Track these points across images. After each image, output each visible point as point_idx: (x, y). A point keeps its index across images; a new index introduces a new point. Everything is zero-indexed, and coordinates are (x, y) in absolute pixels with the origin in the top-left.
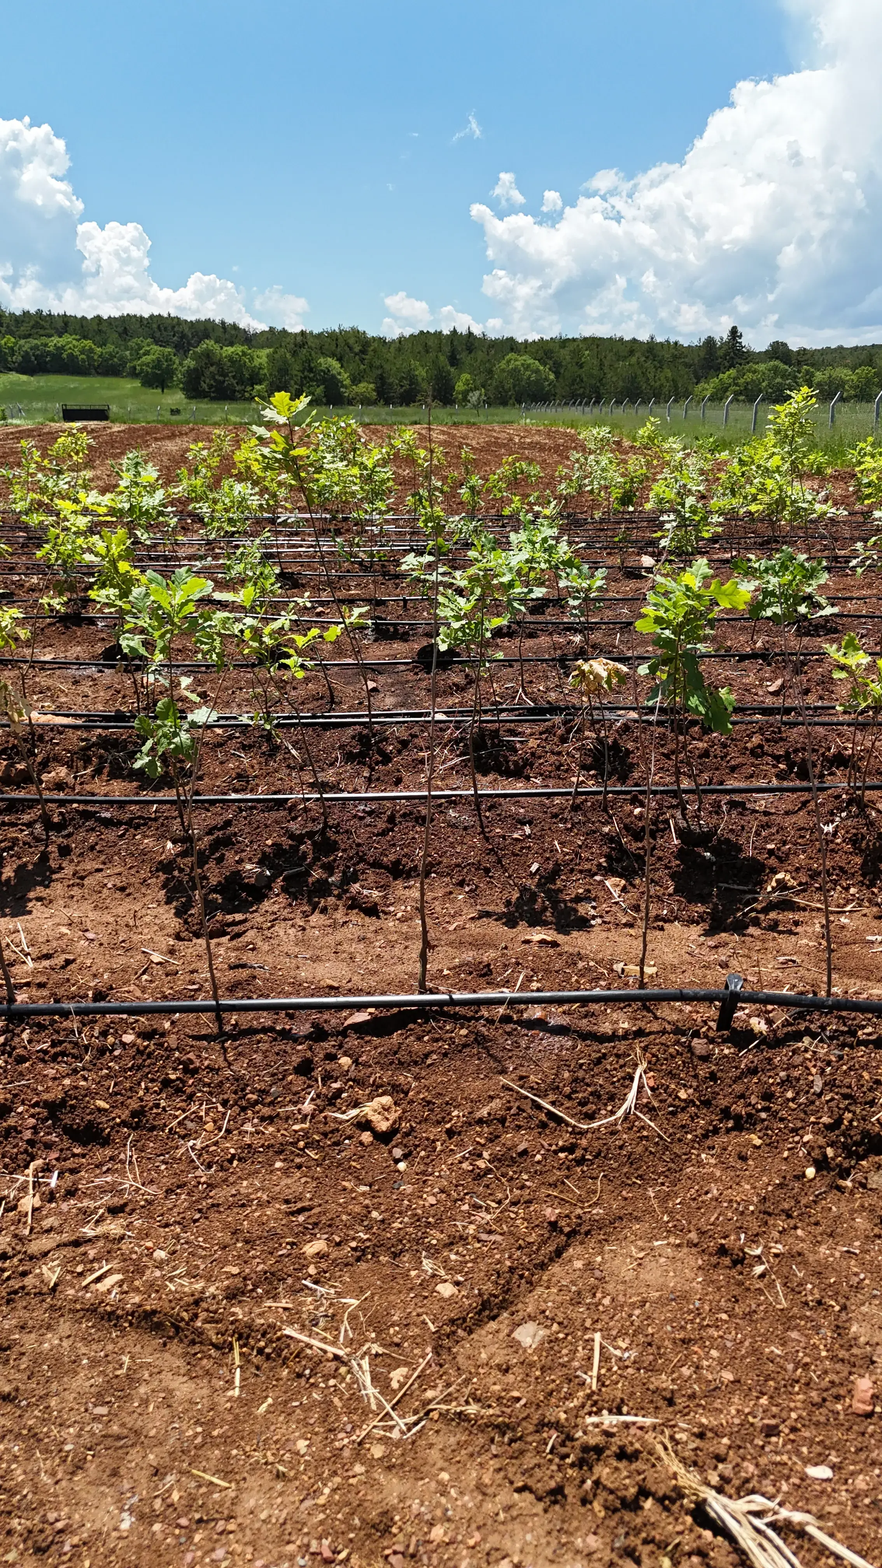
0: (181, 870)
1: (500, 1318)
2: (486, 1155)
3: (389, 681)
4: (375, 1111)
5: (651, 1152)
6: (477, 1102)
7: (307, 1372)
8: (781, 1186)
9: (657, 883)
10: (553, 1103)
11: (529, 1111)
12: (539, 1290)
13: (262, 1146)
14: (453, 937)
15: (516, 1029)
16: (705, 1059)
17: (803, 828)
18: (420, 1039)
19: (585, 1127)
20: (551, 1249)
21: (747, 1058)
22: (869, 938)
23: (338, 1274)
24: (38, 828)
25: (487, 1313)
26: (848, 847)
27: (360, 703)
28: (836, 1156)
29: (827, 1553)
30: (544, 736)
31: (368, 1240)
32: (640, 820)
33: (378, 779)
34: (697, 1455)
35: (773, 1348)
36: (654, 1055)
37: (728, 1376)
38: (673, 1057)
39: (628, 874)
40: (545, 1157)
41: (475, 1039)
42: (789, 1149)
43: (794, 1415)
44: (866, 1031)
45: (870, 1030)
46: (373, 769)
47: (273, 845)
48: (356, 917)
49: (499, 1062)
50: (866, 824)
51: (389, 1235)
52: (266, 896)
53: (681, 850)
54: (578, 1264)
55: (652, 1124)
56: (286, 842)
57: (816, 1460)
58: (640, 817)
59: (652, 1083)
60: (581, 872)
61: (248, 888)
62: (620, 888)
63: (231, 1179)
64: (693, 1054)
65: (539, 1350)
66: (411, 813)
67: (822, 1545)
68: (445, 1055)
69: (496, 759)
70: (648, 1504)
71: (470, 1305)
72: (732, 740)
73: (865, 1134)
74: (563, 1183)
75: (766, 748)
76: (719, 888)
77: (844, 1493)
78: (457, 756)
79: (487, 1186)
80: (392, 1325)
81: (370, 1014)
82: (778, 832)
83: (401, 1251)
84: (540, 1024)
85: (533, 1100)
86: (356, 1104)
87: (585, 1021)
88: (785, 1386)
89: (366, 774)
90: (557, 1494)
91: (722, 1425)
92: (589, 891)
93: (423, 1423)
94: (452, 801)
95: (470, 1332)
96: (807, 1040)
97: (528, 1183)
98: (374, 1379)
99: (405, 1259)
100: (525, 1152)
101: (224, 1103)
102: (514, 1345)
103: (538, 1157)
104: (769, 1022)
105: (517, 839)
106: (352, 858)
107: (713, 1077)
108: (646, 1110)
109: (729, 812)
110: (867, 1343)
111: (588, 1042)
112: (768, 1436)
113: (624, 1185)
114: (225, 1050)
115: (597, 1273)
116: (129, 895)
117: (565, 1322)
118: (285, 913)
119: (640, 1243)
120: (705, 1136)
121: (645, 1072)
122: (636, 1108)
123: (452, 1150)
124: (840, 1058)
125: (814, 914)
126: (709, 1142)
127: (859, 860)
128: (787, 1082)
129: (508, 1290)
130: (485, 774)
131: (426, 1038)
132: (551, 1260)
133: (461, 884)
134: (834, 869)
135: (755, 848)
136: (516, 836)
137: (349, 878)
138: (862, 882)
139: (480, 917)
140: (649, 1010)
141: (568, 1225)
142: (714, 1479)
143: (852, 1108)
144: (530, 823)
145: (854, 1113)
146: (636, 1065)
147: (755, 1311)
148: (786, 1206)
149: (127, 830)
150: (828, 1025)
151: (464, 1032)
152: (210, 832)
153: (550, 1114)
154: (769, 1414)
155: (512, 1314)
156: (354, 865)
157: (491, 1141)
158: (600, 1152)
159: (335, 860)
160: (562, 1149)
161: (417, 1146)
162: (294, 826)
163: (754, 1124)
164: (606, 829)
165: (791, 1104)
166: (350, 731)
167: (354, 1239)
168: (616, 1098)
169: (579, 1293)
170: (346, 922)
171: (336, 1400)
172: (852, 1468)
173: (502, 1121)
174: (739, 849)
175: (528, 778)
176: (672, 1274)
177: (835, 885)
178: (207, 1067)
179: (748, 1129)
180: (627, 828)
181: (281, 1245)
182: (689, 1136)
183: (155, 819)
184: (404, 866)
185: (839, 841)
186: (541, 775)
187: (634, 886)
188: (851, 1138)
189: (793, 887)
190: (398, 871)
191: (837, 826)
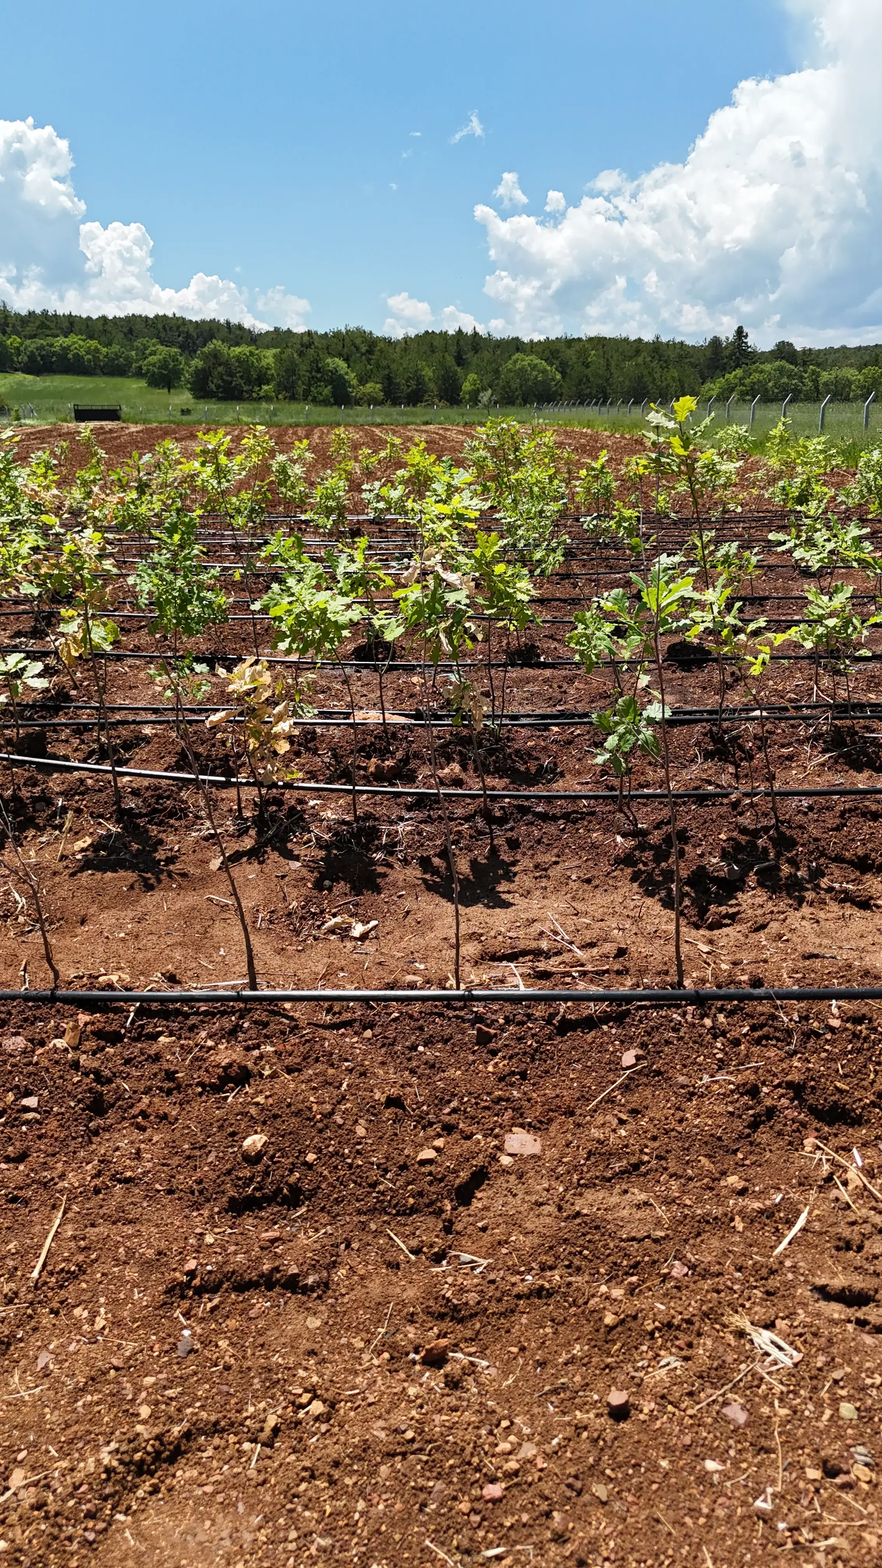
0: (645, 864)
24: (480, 823)
47: (728, 839)
52: (742, 890)
56: (741, 837)
66: (856, 808)
137: (817, 874)
149: (566, 824)
152: (658, 826)
159: (797, 855)
162: (742, 821)
183: (592, 814)
190: (867, 866)
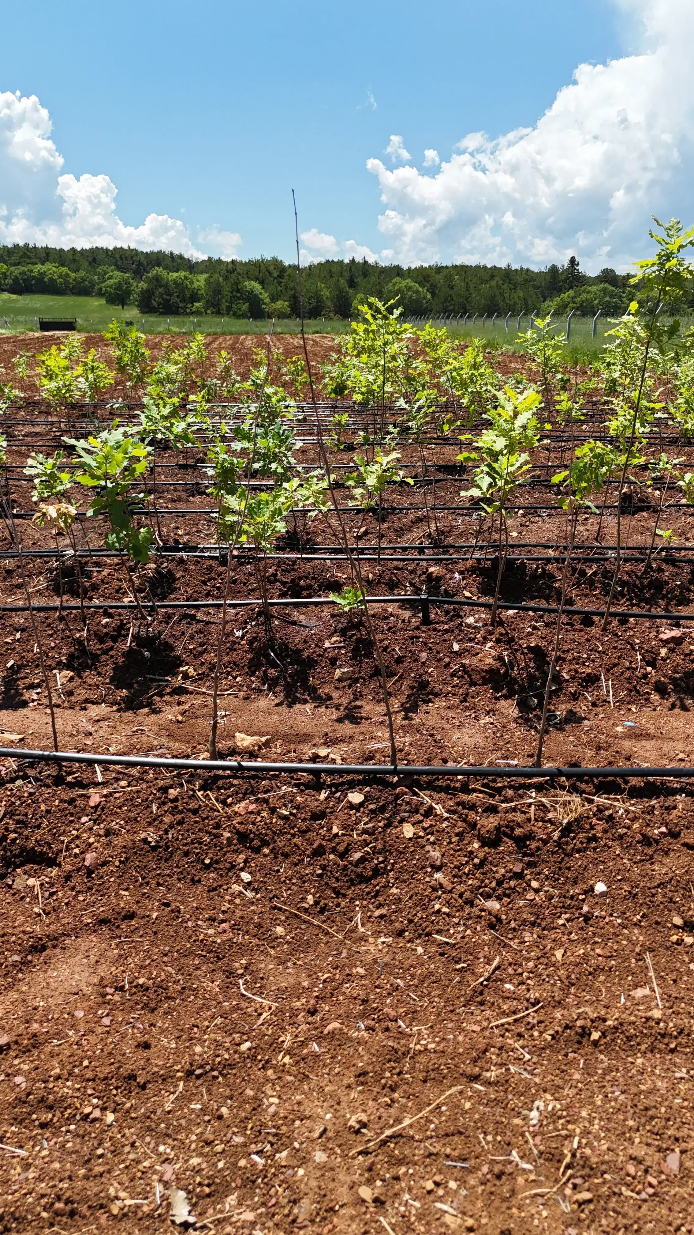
9: (100, 675)
26: (247, 647)
32: (106, 628)
39: (80, 669)
44: (75, 775)
45: (78, 774)
50: (265, 630)
53: (130, 650)
60: (44, 667)
62: (67, 679)
76: (144, 678)
82: (205, 636)
92: (43, 681)
109: (178, 622)
135: (184, 649)
143: (20, 830)
150: (46, 771)
164: (78, 635)
174: (172, 648)
177: (227, 675)
180: (94, 634)
185: (242, 642)
187: (81, 677)
189: (192, 677)
191: (247, 632)
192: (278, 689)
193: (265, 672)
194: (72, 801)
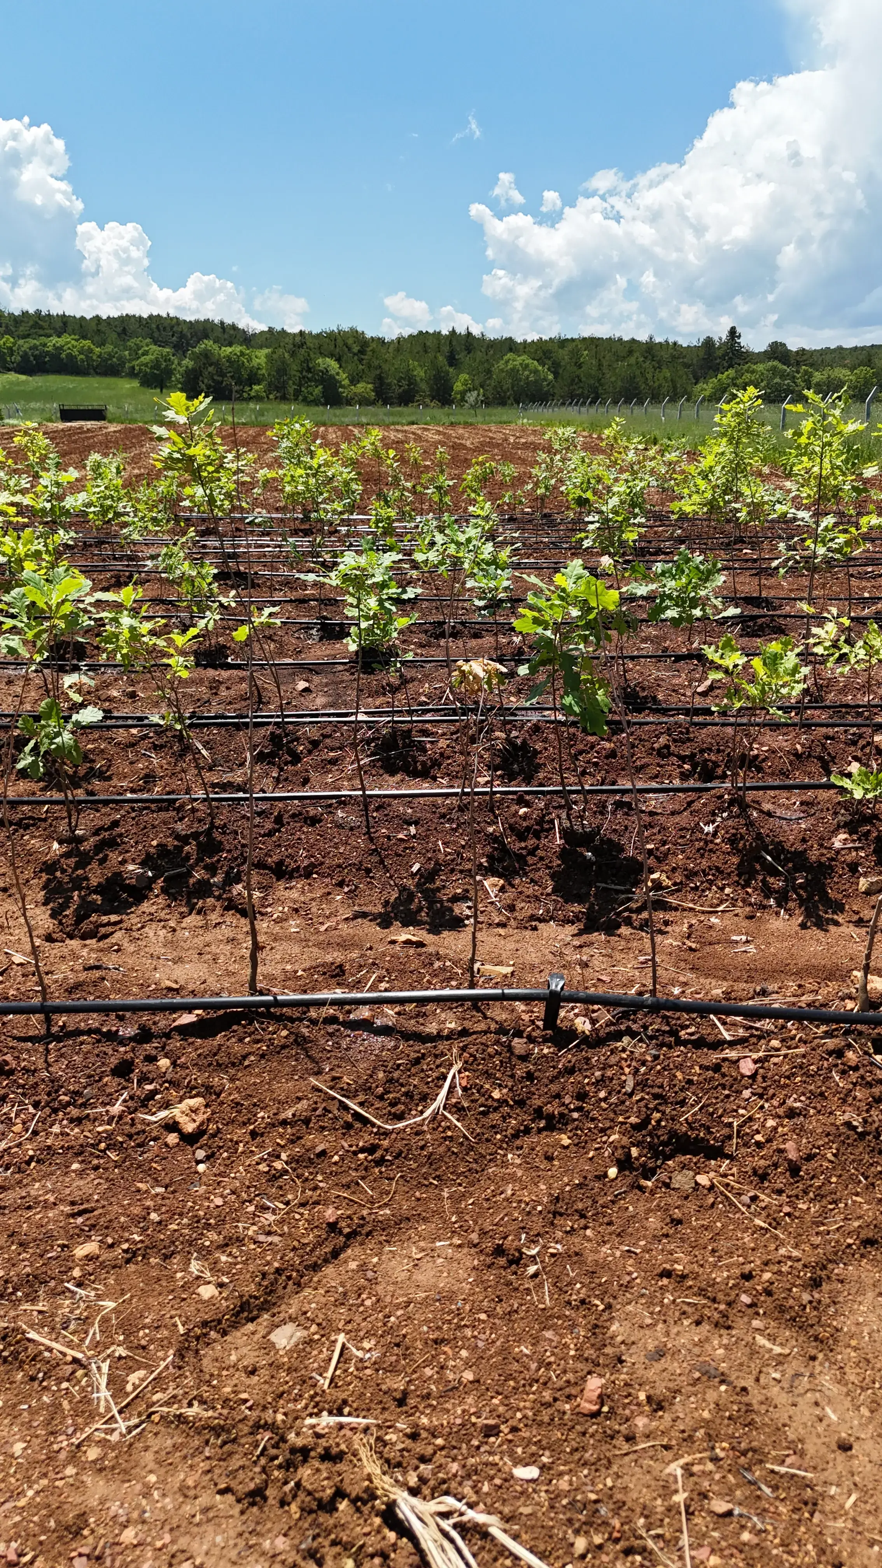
0: (63, 871)
1: (260, 1320)
2: (284, 1156)
3: (325, 681)
4: (183, 1112)
5: (453, 1153)
6: (283, 1104)
7: (41, 1375)
8: (580, 1186)
9: (536, 883)
10: (361, 1104)
11: (336, 1112)
12: (307, 1291)
13: (62, 1148)
14: (321, 938)
15: (339, 1030)
16: (524, 1058)
17: (685, 828)
18: (241, 1040)
19: (390, 1127)
20: (327, 1250)
21: (566, 1058)
22: (734, 938)
23: (103, 1276)
25: (246, 1314)
26: (727, 847)
27: (288, 703)
28: (640, 1156)
29: (507, 1553)
30: (455, 737)
31: (142, 1241)
32: (525, 820)
33: (286, 780)
34: (402, 1456)
35: (522, 1348)
36: (471, 1055)
37: (469, 1376)
38: (491, 1056)
39: (508, 874)
40: (342, 1159)
41: (296, 1041)
42: (596, 1149)
43: (519, 1415)
44: (689, 1031)
45: (692, 1029)
46: (281, 770)
47: (158, 845)
48: (231, 918)
49: (317, 1063)
50: (746, 825)
51: (162, 1237)
52: (146, 897)
53: (564, 850)
54: (353, 1265)
55: (459, 1124)
56: (171, 842)
57: (527, 1460)
58: (525, 817)
59: (464, 1083)
60: (461, 872)
61: (130, 889)
62: (498, 888)
63: (25, 1181)
64: (512, 1053)
65: (289, 1353)
66: (300, 814)
67: (503, 1545)
68: (263, 1056)
69: (405, 760)
70: (343, 1505)
71: (228, 1307)
72: (641, 740)
73: (673, 1134)
74: (358, 1184)
75: (673, 748)
76: (597, 888)
77: (543, 1494)
78: (368, 756)
79: (281, 1188)
80: (144, 1327)
81: (198, 1015)
82: (659, 832)
83: (173, 1253)
84: (365, 1025)
85: (340, 1101)
86: (167, 1105)
87: (413, 1022)
88: (524, 1386)
89: (275, 775)
90: (257, 1496)
91: (442, 1425)
92: (467, 891)
93: (144, 1425)
94: (343, 802)
95: (225, 1333)
96: (626, 1039)
97: (321, 1185)
98: (111, 1381)
99: (175, 1261)
100: (323, 1153)
101: (36, 1105)
102: (268, 1346)
103: (336, 1158)
104: (593, 1022)
105: (401, 840)
106: (236, 859)
107: (530, 1076)
108: (454, 1110)
109: (614, 813)
110: (623, 1342)
111: (411, 1042)
112: (487, 1436)
113: (420, 1185)
114: (48, 1051)
115: (370, 1274)
116: (10, 896)
117: (324, 1324)
118: (162, 915)
119: (422, 1244)
120: (516, 1136)
121: (460, 1072)
122: (445, 1108)
123: (252, 1152)
124: (656, 1057)
125: (685, 914)
126: (518, 1142)
127: (735, 860)
128: (600, 1083)
129: (271, 1291)
130: (392, 774)
131: (247, 1040)
132: (326, 1261)
133: (341, 884)
134: (711, 869)
135: (636, 848)
136: (401, 836)
137: (231, 879)
138: (737, 882)
139: (355, 917)
140: (478, 1010)
141: (349, 1226)
142: (413, 1480)
143: (661, 1108)
144: (416, 823)
145: (663, 1113)
146: (451, 1065)
147: (516, 1311)
148: (580, 1206)
149: (16, 831)
150: (651, 1024)
151: (284, 1033)
152: (96, 833)
153: (357, 1116)
154: (495, 1414)
155: (274, 1315)
156: (238, 865)
157: (292, 1142)
158: (401, 1152)
159: (218, 861)
160: (362, 1150)
161: (221, 1147)
162: (179, 827)
163: (566, 1124)
164: (491, 829)
165: (603, 1104)
166: (262, 731)
167: (127, 1241)
168: (426, 1098)
169: (345, 1294)
170: (219, 923)
171: (66, 1404)
172: (562, 1468)
173: (307, 1121)
174: (621, 849)
175: (434, 779)
176: (445, 1274)
177: (711, 885)
178: (23, 1069)
179: (560, 1129)
180: (512, 828)
181: (52, 1247)
182: (499, 1136)
183: (45, 820)
184: (287, 867)
185: (718, 841)
186: (449, 775)
187: (513, 886)
188: (658, 1137)
189: (668, 887)
190: (282, 872)
191: (718, 826)
192: (791, 905)
193: (764, 881)
194: (717, 1068)
